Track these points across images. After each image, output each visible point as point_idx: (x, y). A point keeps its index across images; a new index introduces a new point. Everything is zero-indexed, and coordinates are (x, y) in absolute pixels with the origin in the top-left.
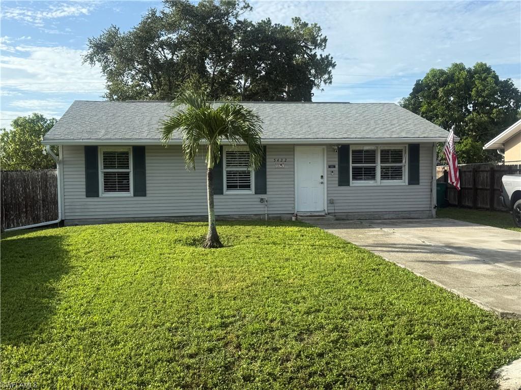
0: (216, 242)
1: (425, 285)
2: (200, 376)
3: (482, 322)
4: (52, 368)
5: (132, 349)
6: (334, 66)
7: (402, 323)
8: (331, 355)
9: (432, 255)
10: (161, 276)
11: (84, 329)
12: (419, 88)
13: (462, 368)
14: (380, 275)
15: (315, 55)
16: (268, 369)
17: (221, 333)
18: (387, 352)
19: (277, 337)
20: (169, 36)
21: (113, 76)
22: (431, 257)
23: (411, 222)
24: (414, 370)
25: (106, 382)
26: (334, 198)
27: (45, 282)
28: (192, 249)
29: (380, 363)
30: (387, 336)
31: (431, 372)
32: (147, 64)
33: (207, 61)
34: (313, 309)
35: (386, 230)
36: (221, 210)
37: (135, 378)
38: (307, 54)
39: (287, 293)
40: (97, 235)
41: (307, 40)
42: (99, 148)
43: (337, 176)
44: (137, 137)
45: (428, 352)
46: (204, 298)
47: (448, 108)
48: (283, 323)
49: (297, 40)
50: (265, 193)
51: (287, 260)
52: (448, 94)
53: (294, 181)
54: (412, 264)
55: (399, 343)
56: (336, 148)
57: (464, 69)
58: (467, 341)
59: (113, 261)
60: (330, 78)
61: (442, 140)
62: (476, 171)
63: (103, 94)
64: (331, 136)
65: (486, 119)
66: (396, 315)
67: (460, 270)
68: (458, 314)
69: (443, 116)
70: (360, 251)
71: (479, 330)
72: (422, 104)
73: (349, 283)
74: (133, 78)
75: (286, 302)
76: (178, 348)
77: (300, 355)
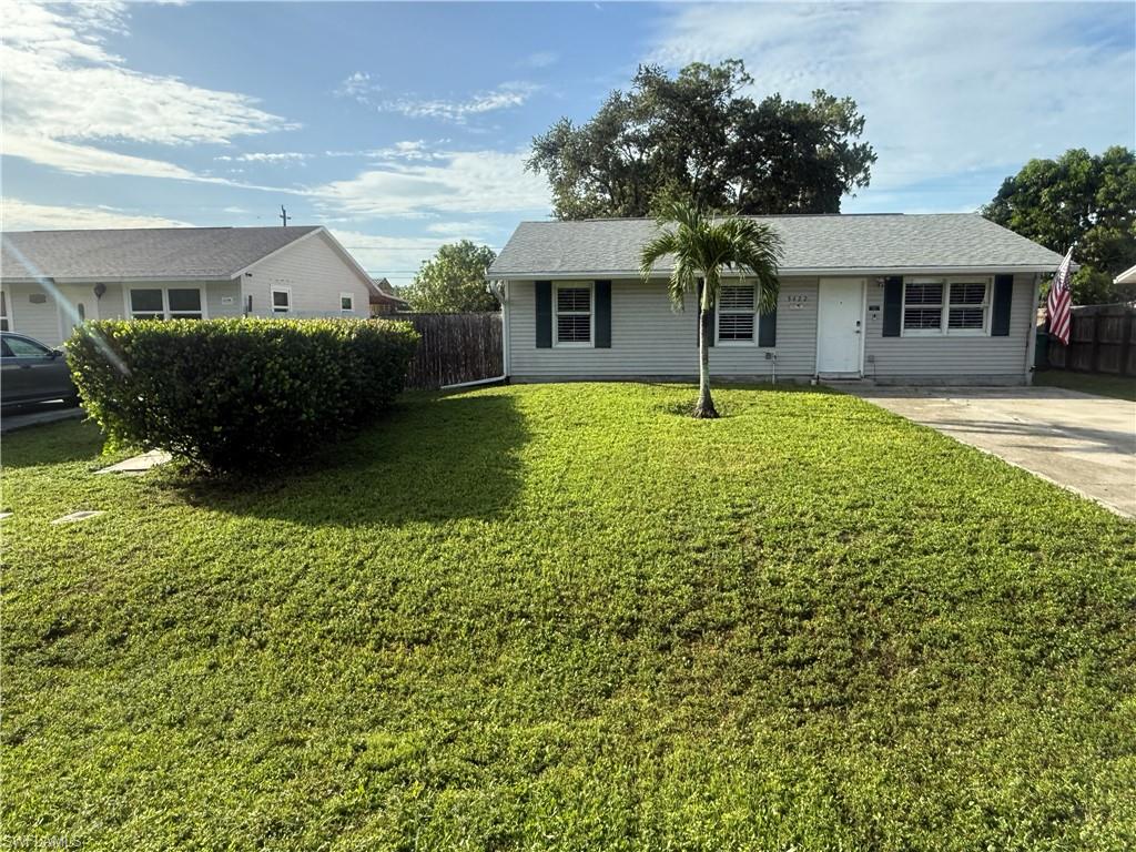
0: (709, 410)
1: (1025, 479)
2: (713, 574)
3: (1118, 532)
4: (532, 551)
5: (624, 536)
6: (874, 159)
7: (991, 527)
8: (889, 562)
9: (1032, 438)
10: (645, 450)
11: (562, 508)
12: (1009, 191)
13: (1088, 593)
14: (953, 462)
15: (845, 144)
16: (802, 572)
17: (734, 525)
18: (972, 563)
19: (811, 536)
20: (638, 127)
21: (562, 186)
22: (1028, 440)
23: (994, 392)
24: (1014, 591)
25: (599, 571)
26: (875, 354)
27: (506, 450)
28: (678, 418)
29: (961, 577)
30: (970, 543)
31: (1038, 594)
32: (608, 169)
33: (690, 159)
34: (860, 503)
35: (955, 401)
36: (718, 369)
37: (633, 569)
38: (833, 143)
39: (819, 480)
40: (555, 397)
41: (834, 122)
42: (553, 284)
43: (881, 321)
44: (601, 268)
45: (1033, 568)
46: (706, 481)
47: (1054, 219)
48: (818, 519)
49: (819, 124)
50: (774, 345)
51: (814, 437)
52: (1056, 198)
53: (816, 329)
54: (1002, 450)
55: (989, 553)
56: (882, 280)
57: (1086, 157)
58: (1094, 557)
59: (580, 430)
60: (866, 178)
61: (1052, 269)
62: (1100, 318)
63: (551, 213)
64: (876, 263)
65: (1119, 236)
66: (982, 517)
67: (1077, 460)
68: (1078, 519)
69: (1046, 232)
70: (920, 429)
71: (1114, 543)
72: (1013, 214)
73: (909, 472)
74: (587, 188)
75: (819, 493)
76: (680, 539)
77: (846, 560)
